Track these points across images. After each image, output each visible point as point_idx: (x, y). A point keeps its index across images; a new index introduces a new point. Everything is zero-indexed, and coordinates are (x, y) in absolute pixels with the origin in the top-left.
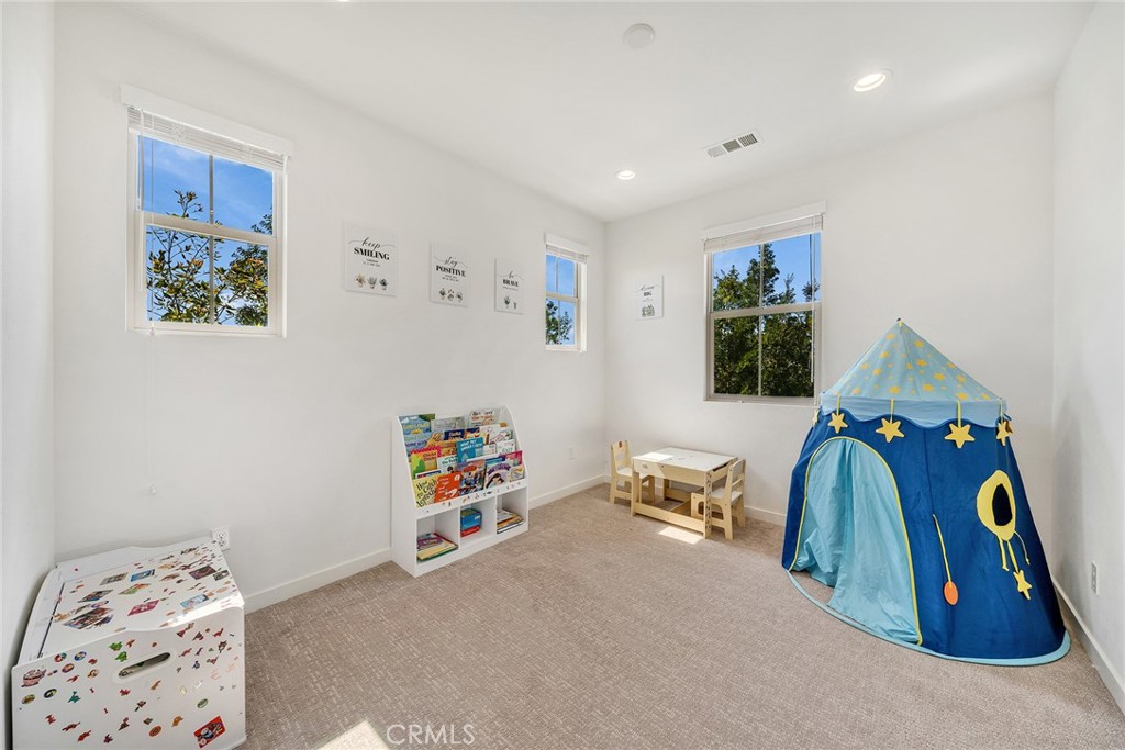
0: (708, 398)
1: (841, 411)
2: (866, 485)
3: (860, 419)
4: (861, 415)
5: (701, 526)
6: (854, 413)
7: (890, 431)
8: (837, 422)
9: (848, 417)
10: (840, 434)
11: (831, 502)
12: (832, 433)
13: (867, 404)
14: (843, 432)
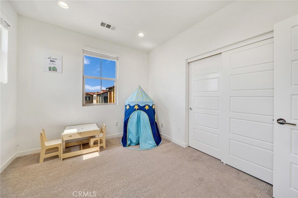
0: (83, 105)
1: (137, 105)
2: (143, 120)
3: (141, 106)
4: (142, 105)
5: (98, 148)
6: (140, 105)
7: (147, 108)
8: (136, 107)
9: (139, 106)
10: (137, 110)
11: (135, 126)
12: (135, 110)
13: (142, 103)
14: (138, 109)
